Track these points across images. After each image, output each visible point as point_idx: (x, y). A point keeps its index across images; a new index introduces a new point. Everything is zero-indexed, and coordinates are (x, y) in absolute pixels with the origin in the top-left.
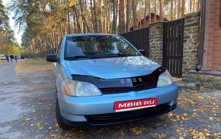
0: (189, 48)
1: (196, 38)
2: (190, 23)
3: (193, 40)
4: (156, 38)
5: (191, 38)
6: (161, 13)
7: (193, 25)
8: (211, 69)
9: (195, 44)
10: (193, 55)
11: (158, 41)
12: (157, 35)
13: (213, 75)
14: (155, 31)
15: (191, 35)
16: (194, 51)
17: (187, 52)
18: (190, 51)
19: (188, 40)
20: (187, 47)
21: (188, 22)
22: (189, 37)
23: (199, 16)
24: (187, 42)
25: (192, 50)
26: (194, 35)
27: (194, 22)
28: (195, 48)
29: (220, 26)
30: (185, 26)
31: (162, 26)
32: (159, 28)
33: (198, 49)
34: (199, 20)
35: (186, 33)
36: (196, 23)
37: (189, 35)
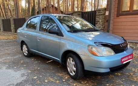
2: (100, 14)
3: (101, 23)
5: (100, 22)
7: (101, 15)
9: (102, 25)
15: (100, 21)
16: (102, 29)
19: (98, 23)
20: (98, 27)
21: (98, 13)
22: (99, 21)
23: (105, 10)
24: (98, 24)
25: (101, 28)
26: (102, 21)
27: (102, 13)
28: (102, 27)
29: (117, 17)
30: (97, 15)
31: (81, 14)
32: (80, 14)
33: (104, 28)
34: (105, 12)
35: (97, 19)
36: (103, 14)
37: (99, 20)
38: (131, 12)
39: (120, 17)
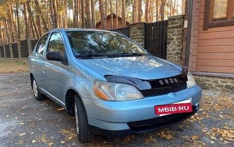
0: (173, 50)
1: (180, 41)
2: (174, 25)
3: (177, 42)
4: (138, 39)
5: (175, 40)
6: (123, 14)
7: (177, 27)
8: (194, 70)
9: (178, 46)
10: (177, 57)
11: (140, 41)
12: (138, 35)
13: (198, 75)
14: (137, 32)
15: (175, 38)
16: (177, 53)
17: (171, 54)
18: (173, 52)
19: (172, 42)
20: (171, 49)
21: (172, 24)
22: (173, 39)
23: (184, 18)
24: (171, 44)
25: (176, 52)
26: (177, 38)
27: (178, 24)
28: (179, 50)
29: (204, 30)
30: (169, 28)
31: (143, 27)
32: (140, 28)
33: (182, 51)
34: (184, 22)
35: (170, 35)
36: (179, 26)
37: (173, 37)
38: (229, 20)
39: (210, 30)
